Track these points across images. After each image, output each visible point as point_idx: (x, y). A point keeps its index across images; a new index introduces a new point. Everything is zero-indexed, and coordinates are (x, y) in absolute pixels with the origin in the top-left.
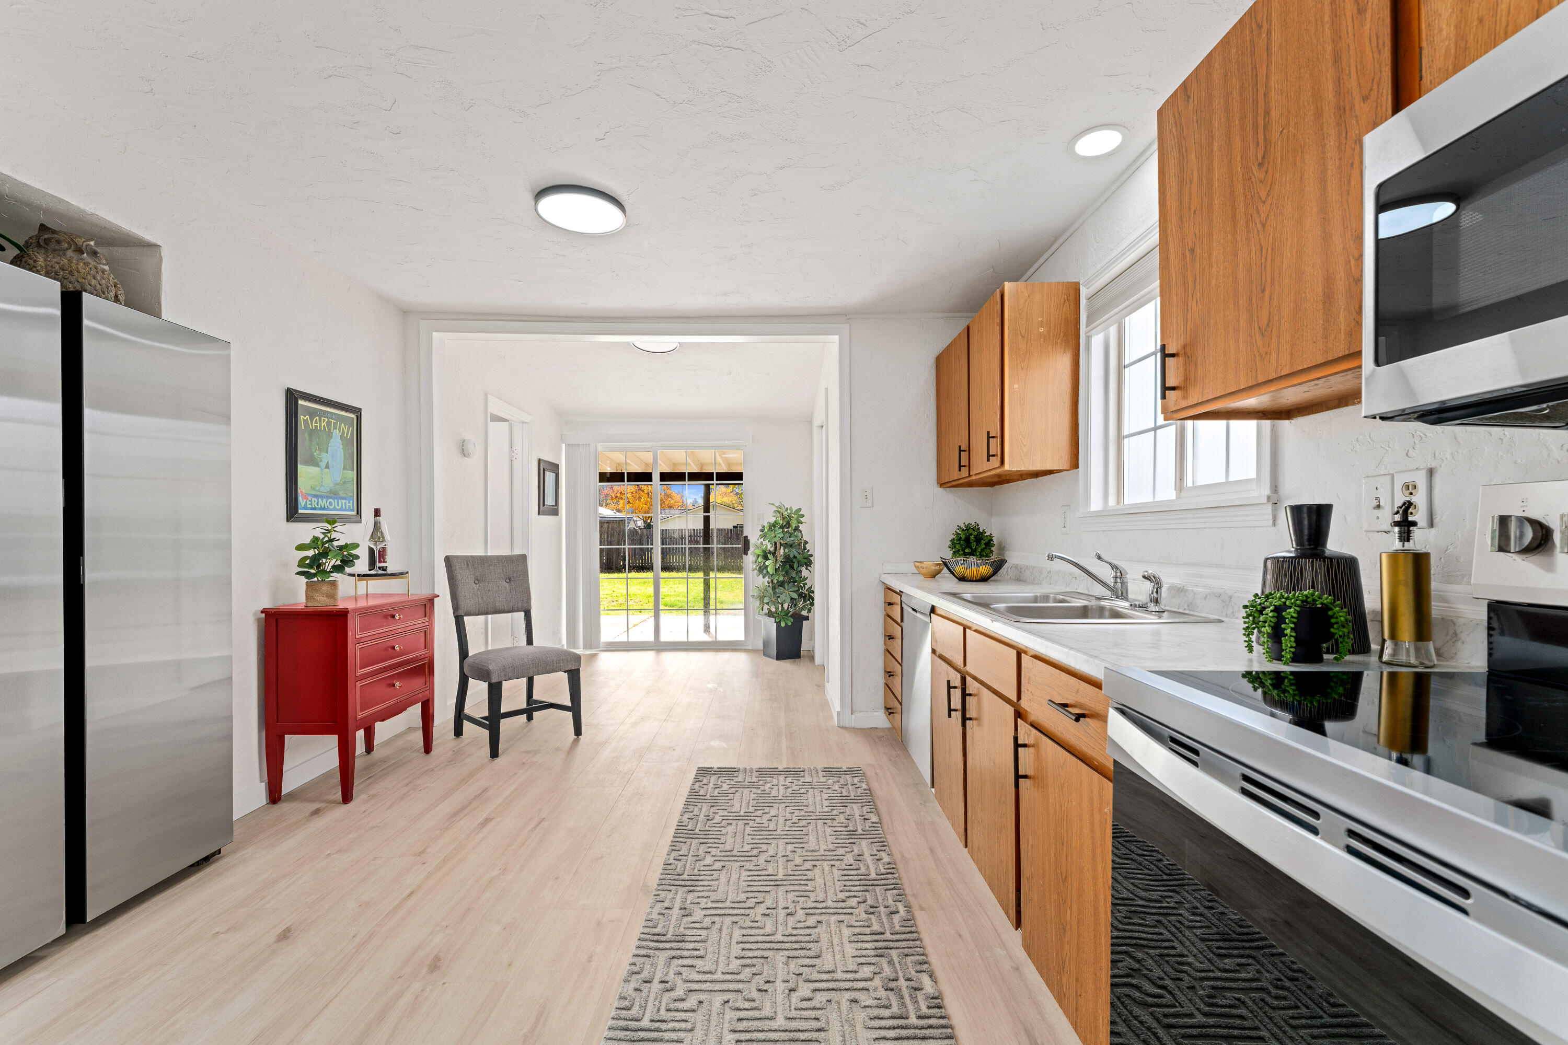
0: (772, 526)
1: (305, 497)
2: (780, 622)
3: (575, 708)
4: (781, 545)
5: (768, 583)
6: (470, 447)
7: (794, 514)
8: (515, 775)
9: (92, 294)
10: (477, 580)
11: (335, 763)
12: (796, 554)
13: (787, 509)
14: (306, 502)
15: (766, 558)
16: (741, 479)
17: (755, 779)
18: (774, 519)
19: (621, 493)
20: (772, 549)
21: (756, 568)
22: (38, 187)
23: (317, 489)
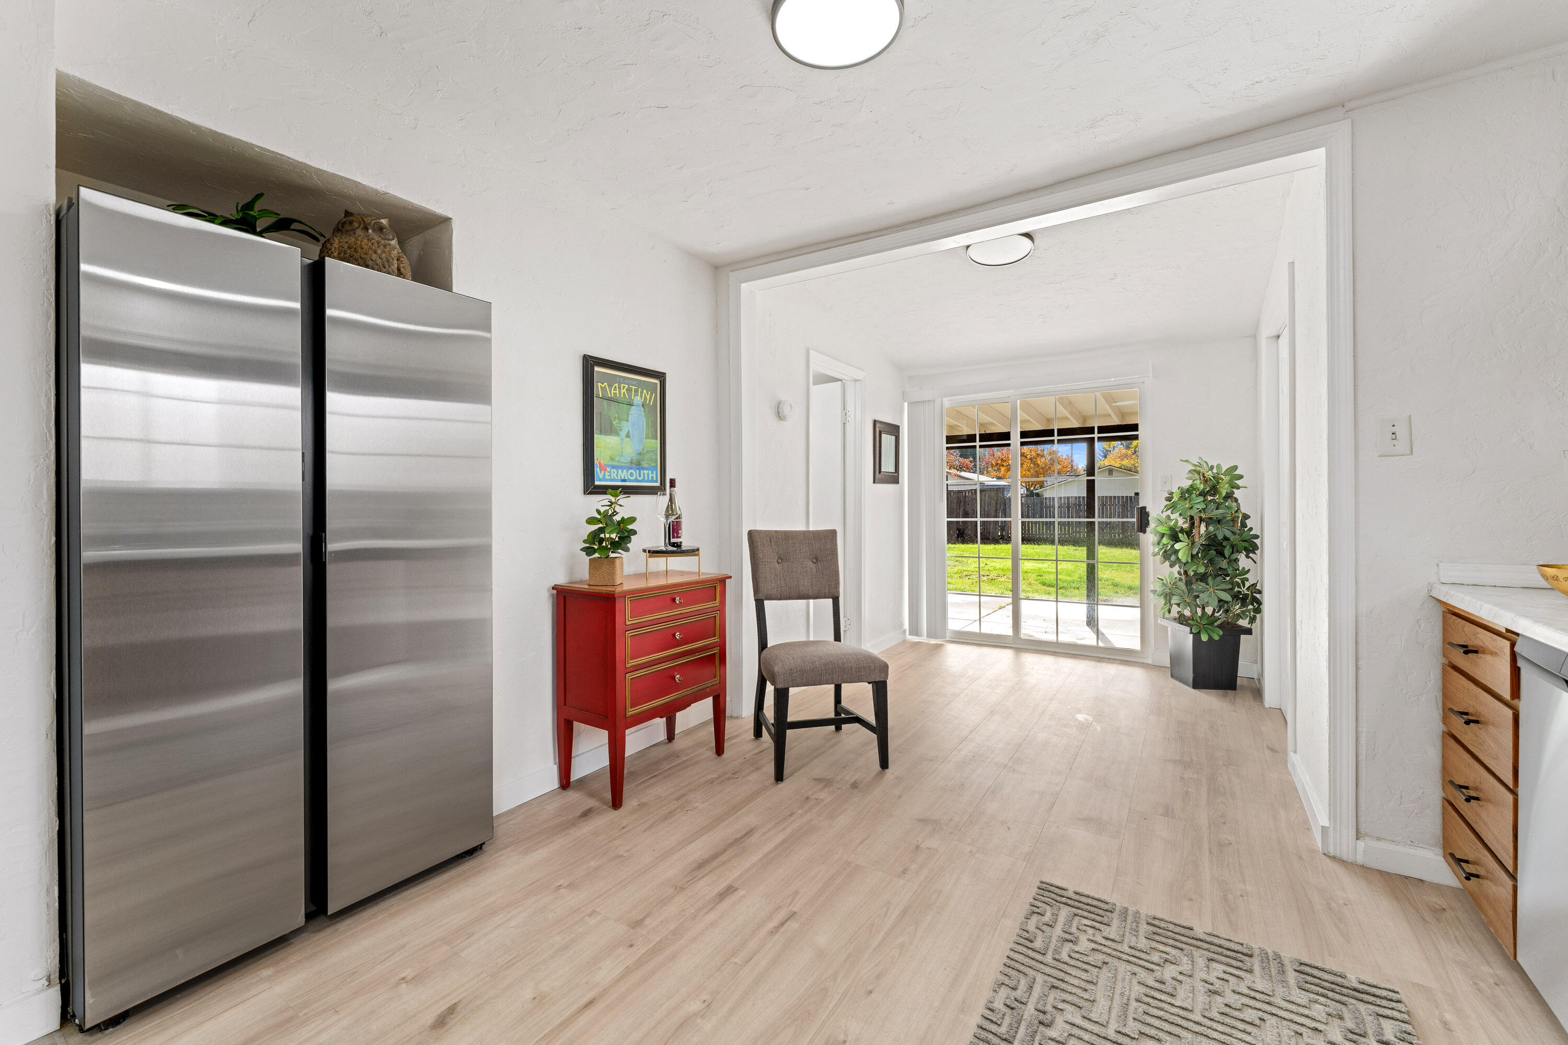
0: (1186, 494)
1: (603, 468)
2: (1199, 633)
3: (881, 729)
4: (1201, 520)
5: (1179, 573)
6: (786, 410)
7: (1225, 474)
8: (791, 815)
9: (373, 269)
10: (781, 559)
11: (605, 762)
12: (1228, 534)
13: (1212, 468)
14: (604, 474)
15: (1176, 539)
16: (1137, 430)
17: (1143, 943)
18: (1190, 482)
19: (1002, 460)
20: (1186, 526)
21: (1158, 553)
22: (331, 171)
23: (617, 459)
